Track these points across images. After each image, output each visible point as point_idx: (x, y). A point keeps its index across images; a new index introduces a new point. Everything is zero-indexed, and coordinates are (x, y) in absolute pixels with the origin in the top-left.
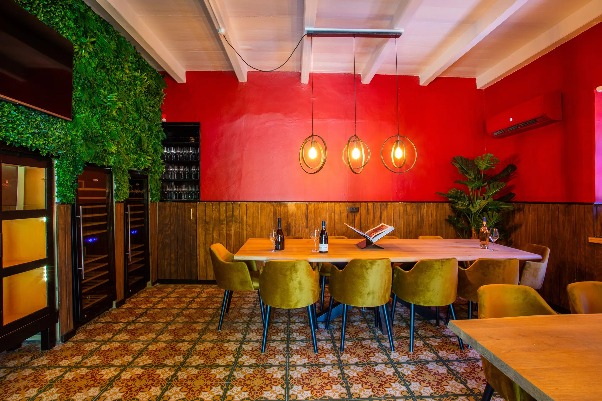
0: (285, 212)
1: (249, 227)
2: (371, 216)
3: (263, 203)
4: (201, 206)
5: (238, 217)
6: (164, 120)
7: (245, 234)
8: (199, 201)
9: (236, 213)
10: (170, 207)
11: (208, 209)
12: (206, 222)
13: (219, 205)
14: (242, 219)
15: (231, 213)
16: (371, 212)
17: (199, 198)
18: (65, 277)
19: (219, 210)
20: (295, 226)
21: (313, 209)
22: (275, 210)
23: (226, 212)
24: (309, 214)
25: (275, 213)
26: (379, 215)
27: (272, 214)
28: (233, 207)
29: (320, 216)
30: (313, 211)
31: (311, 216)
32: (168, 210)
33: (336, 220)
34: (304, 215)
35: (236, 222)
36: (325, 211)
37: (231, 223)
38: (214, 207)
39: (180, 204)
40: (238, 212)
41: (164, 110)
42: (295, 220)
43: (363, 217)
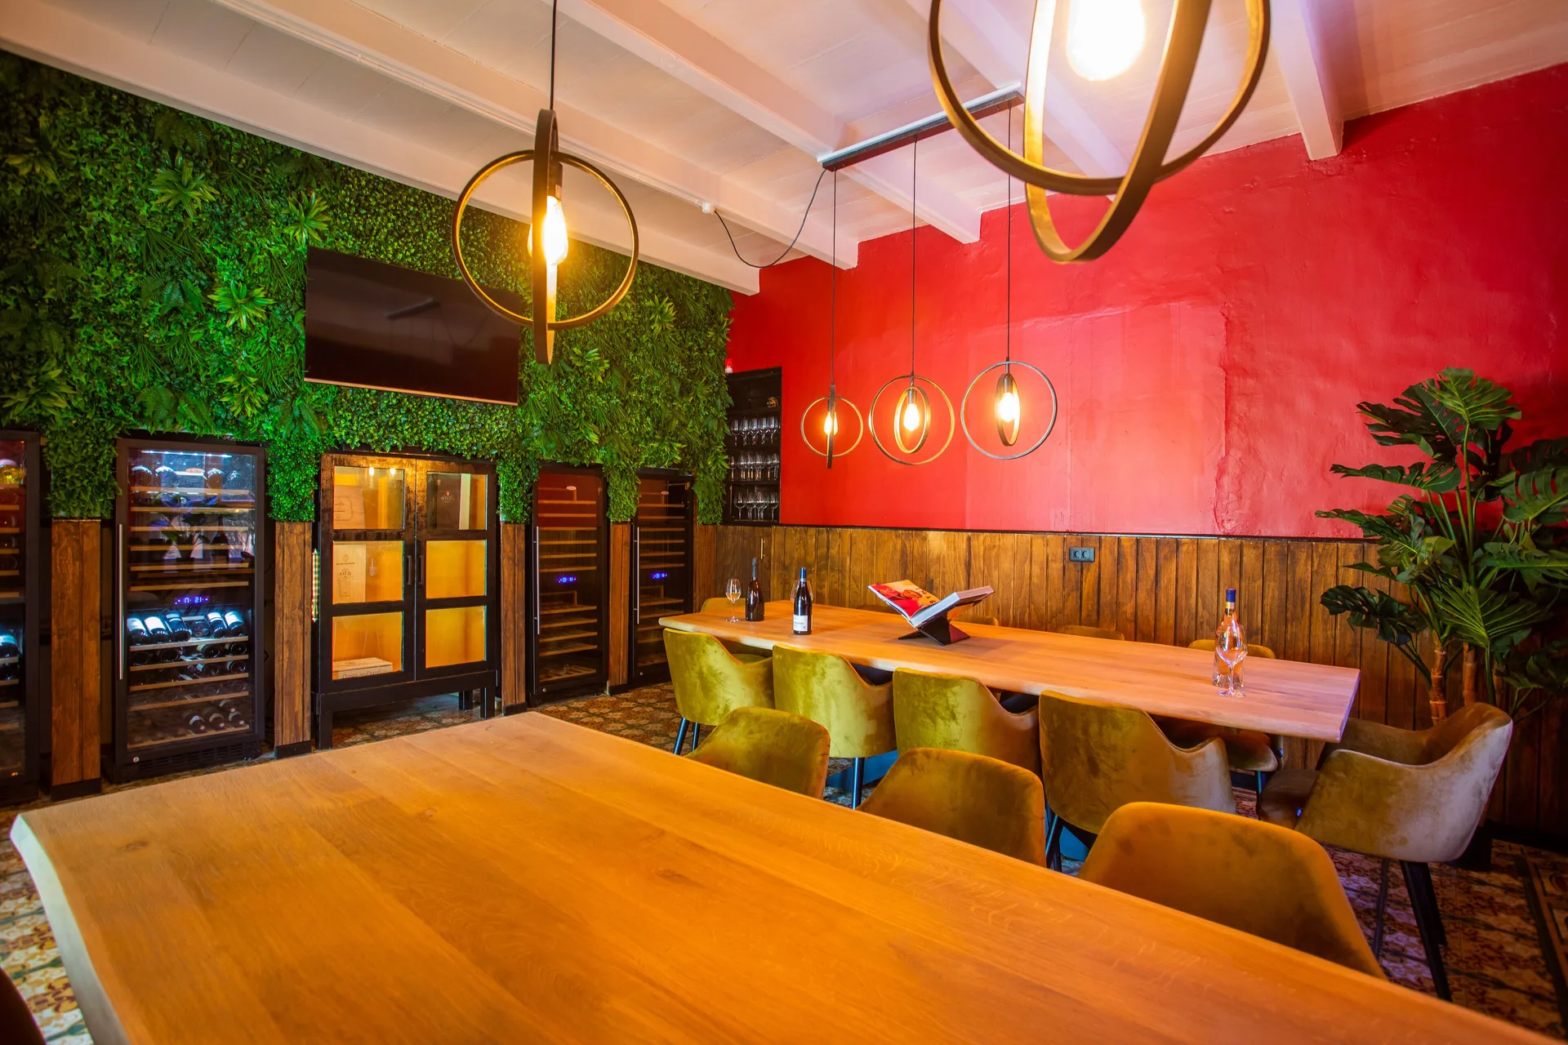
0: (923, 553)
1: (855, 581)
2: (1130, 575)
3: (881, 531)
4: (777, 533)
5: (836, 560)
6: (729, 370)
7: (847, 597)
8: (778, 524)
9: (834, 551)
10: (734, 534)
11: (788, 541)
12: (785, 568)
13: (806, 532)
14: (843, 565)
15: (825, 549)
16: (1131, 563)
17: (777, 517)
18: (512, 626)
19: (805, 545)
20: (943, 587)
21: (982, 549)
22: (904, 545)
23: (817, 548)
24: (973, 562)
25: (904, 553)
26: (1152, 572)
27: (898, 557)
28: (828, 537)
29: (997, 566)
30: (982, 553)
31: (978, 564)
32: (730, 540)
33: (1035, 580)
34: (963, 562)
35: (832, 569)
36: (1010, 553)
37: (823, 572)
38: (798, 536)
39: (747, 529)
40: (836, 549)
41: (731, 353)
42: (944, 574)
43: (1105, 576)
